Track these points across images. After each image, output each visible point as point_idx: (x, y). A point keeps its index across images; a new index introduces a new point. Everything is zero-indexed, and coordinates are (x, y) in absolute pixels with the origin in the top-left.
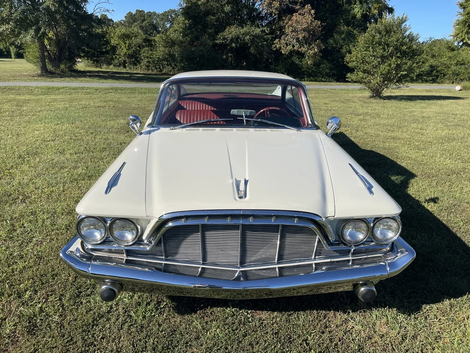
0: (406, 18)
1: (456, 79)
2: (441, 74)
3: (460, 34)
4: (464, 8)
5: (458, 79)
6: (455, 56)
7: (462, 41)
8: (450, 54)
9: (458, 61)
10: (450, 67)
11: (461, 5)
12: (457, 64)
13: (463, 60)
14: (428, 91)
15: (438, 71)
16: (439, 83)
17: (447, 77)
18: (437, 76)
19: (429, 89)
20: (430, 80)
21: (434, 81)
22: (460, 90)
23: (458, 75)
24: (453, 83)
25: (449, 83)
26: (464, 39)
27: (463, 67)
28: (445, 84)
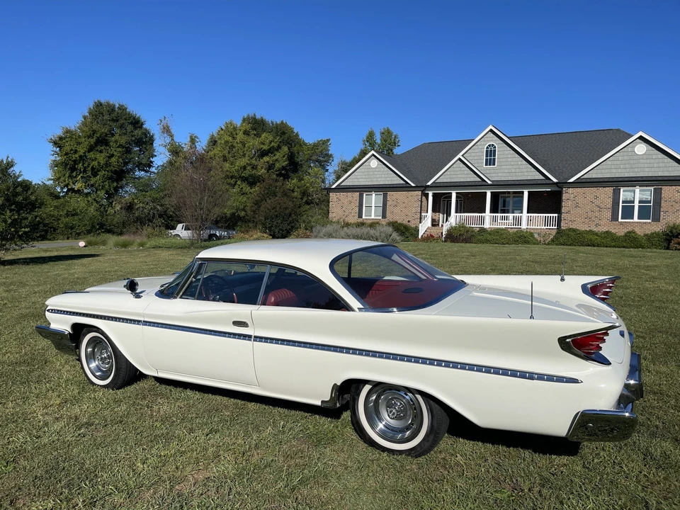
0: (12, 162)
1: (71, 233)
2: (51, 228)
3: (63, 179)
4: (60, 147)
5: (74, 234)
6: (64, 205)
7: (67, 186)
8: (55, 203)
9: (68, 211)
10: (59, 219)
11: (55, 143)
12: (67, 215)
13: (74, 210)
14: (46, 251)
15: (45, 225)
16: (50, 240)
17: (58, 231)
18: (46, 231)
19: (45, 247)
20: (38, 237)
21: (43, 238)
22: (85, 246)
23: (72, 228)
24: (68, 238)
25: (63, 239)
26: (68, 184)
27: (76, 218)
28: (59, 241)
